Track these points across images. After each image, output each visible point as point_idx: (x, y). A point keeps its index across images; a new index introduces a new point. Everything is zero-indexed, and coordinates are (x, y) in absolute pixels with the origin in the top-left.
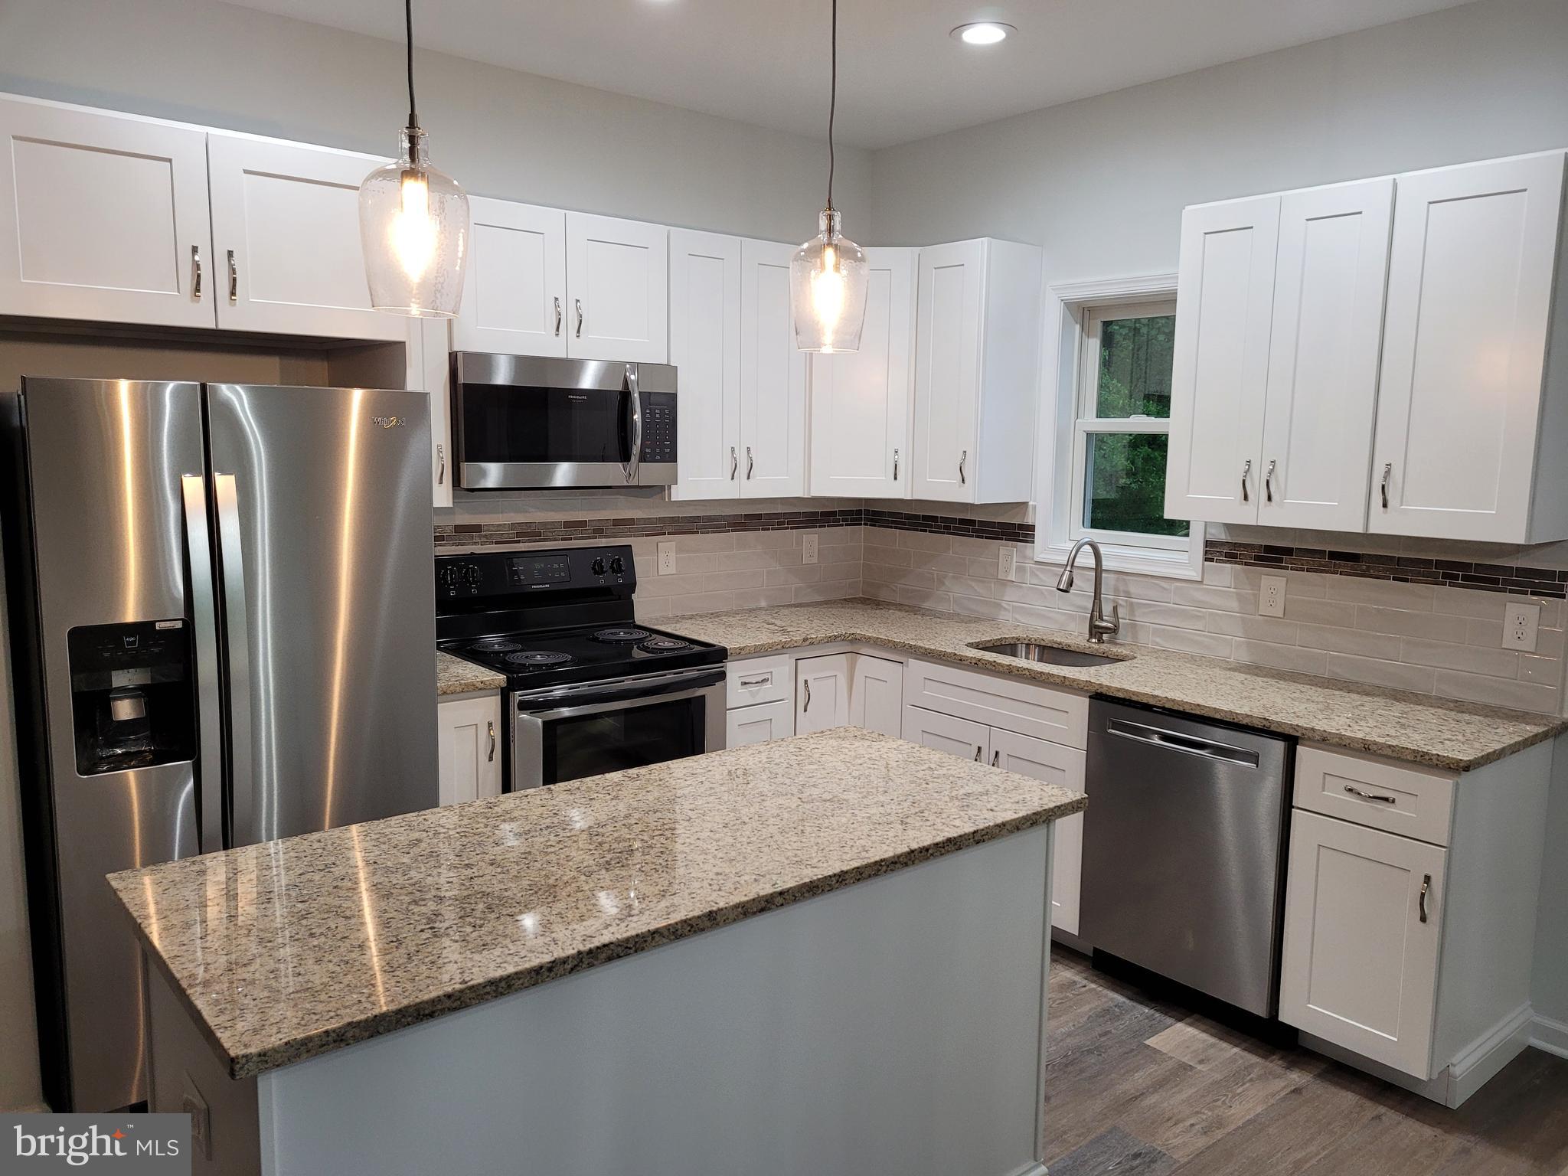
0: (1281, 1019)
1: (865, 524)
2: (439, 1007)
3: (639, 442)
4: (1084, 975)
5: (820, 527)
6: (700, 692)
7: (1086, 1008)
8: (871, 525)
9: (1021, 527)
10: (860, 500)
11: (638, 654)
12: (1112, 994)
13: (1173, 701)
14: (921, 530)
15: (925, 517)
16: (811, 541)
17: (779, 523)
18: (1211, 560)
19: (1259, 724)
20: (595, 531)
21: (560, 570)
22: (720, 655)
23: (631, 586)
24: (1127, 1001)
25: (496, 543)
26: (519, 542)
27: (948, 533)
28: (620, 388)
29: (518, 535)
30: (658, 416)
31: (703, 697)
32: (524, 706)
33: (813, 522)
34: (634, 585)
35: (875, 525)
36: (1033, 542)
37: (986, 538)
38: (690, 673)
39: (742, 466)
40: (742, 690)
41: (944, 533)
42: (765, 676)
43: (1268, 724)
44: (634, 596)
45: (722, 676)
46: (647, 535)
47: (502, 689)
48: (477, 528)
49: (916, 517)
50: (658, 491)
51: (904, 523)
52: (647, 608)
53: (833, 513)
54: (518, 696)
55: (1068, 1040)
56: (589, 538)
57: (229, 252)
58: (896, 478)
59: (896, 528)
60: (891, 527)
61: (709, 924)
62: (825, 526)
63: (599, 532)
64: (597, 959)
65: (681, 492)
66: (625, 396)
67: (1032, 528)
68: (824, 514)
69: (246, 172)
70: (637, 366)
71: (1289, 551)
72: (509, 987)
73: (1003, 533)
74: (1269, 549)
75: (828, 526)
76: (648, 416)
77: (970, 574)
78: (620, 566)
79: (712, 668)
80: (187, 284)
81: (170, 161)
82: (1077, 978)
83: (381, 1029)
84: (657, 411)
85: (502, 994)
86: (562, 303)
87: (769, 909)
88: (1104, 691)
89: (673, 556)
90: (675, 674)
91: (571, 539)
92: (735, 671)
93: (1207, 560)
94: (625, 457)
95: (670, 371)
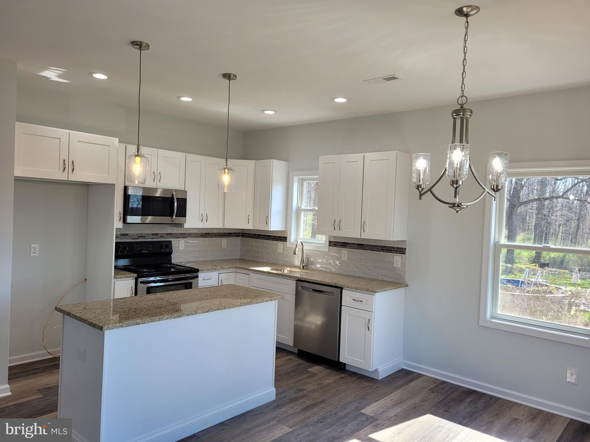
0: (340, 361)
1: (241, 237)
2: (140, 323)
3: (176, 211)
4: (295, 357)
5: (227, 237)
6: (190, 281)
7: (294, 363)
8: (242, 237)
9: (284, 237)
10: (239, 229)
11: (172, 270)
12: (301, 361)
13: (315, 280)
14: (257, 238)
15: (258, 235)
16: (224, 241)
17: (215, 236)
18: (331, 246)
19: (334, 285)
20: (161, 236)
21: (151, 247)
22: (197, 271)
23: (171, 253)
24: (305, 362)
25: (132, 239)
26: (139, 239)
27: (264, 239)
28: (171, 196)
29: (139, 237)
30: (181, 204)
31: (192, 282)
32: (141, 282)
33: (225, 235)
34: (172, 252)
35: (243, 237)
36: (287, 242)
37: (274, 240)
38: (188, 275)
39: (204, 218)
40: (202, 281)
41: (263, 239)
42: (210, 278)
43: (336, 285)
44: (172, 255)
45: (197, 277)
46: (176, 238)
47: (135, 278)
48: (127, 235)
49: (255, 235)
50: (181, 225)
51: (252, 236)
52: (176, 259)
53: (232, 233)
54: (140, 280)
55: (287, 370)
56: (159, 238)
57: (73, 161)
58: (249, 223)
59: (249, 238)
60: (248, 238)
61: (195, 313)
62: (229, 237)
63: (162, 237)
64: (172, 317)
65: (186, 226)
66: (172, 198)
67: (286, 238)
68: (228, 233)
69: (78, 141)
70: (176, 191)
71: (348, 243)
72: (154, 321)
73: (279, 239)
74: (344, 243)
75: (230, 237)
76: (178, 204)
77: (270, 251)
78: (168, 247)
79: (194, 274)
80: (62, 169)
81: (60, 139)
82: (293, 358)
83: (129, 325)
84: (181, 203)
85: (152, 322)
86: (156, 173)
87: (209, 312)
88: (299, 279)
89: (183, 244)
90: (184, 275)
91: (154, 238)
92: (201, 275)
93: (329, 246)
94: (172, 216)
95: (185, 192)
